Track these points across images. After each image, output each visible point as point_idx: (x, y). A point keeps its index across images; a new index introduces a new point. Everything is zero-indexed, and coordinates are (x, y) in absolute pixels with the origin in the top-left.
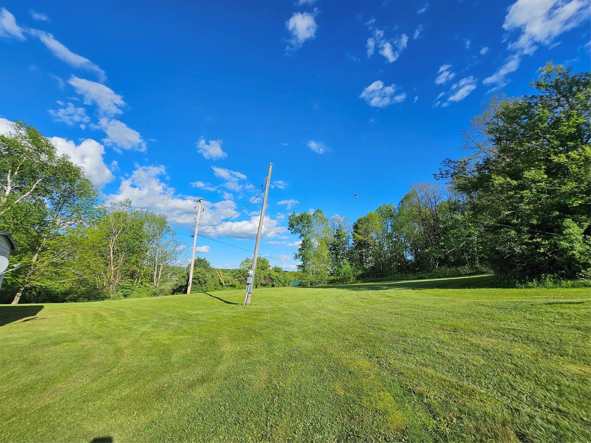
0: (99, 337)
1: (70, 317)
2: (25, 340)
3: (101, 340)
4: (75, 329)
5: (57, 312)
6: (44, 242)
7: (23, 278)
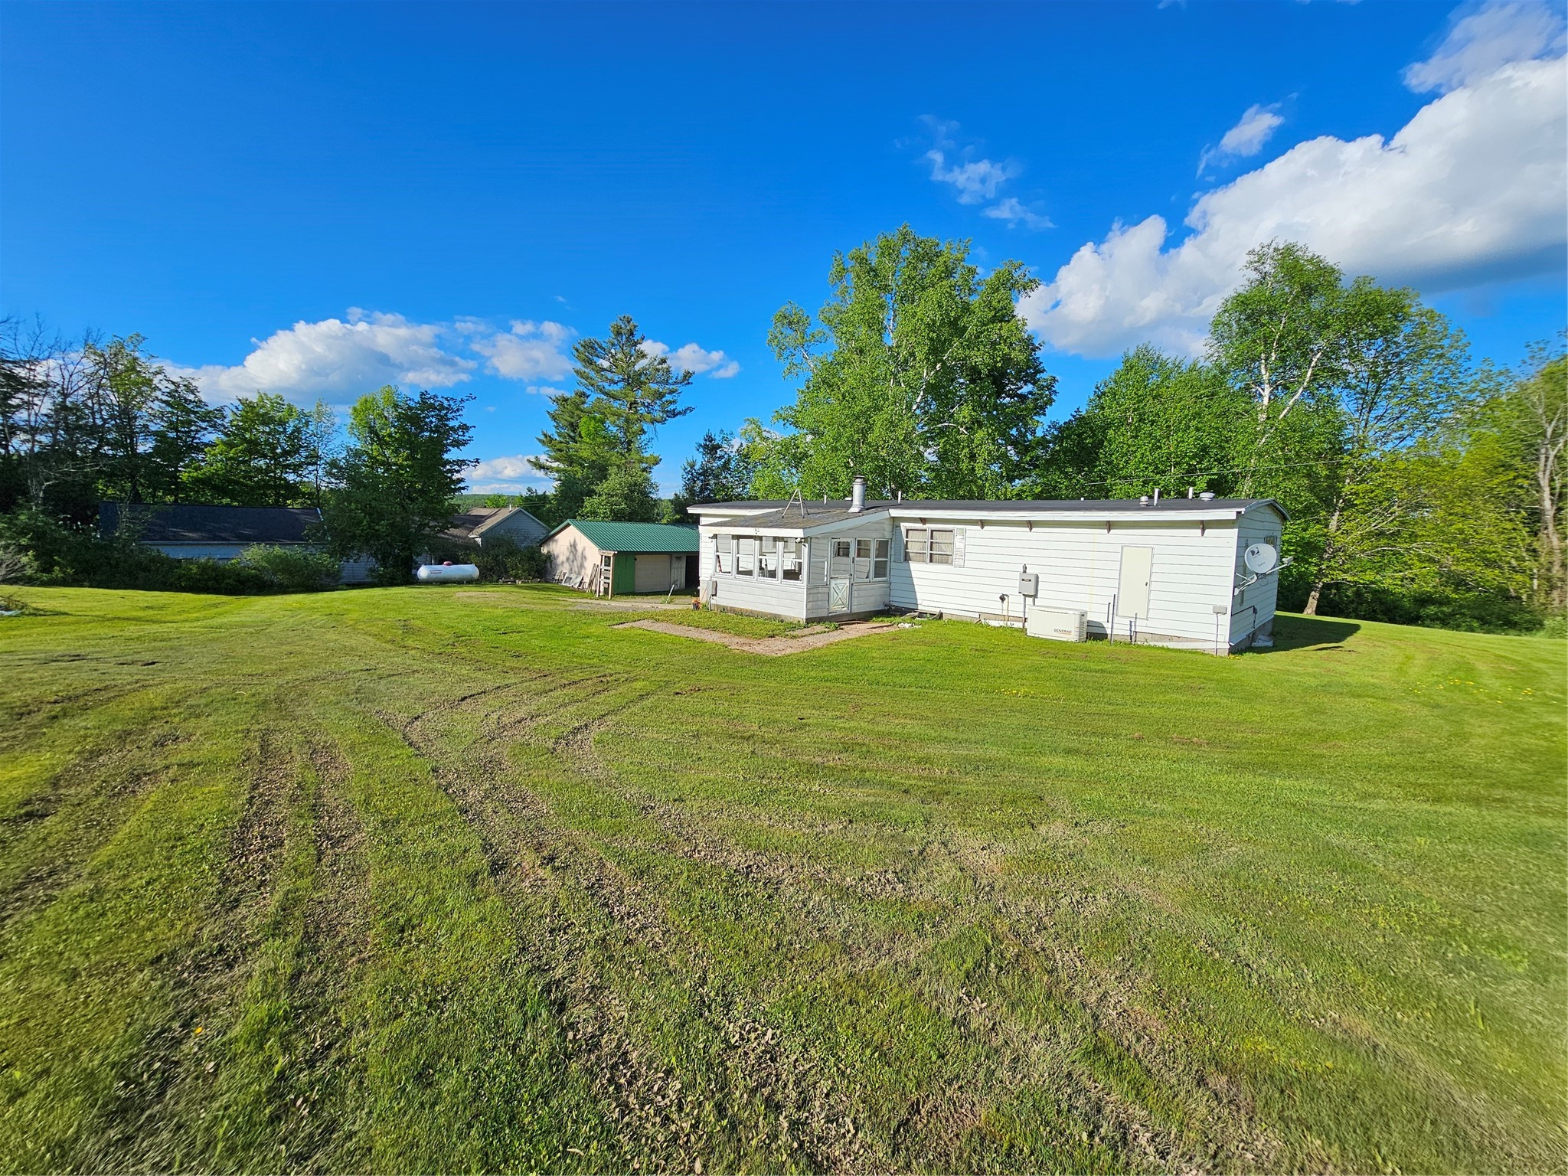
0: (1437, 706)
1: (1400, 659)
2: (1312, 679)
3: (1436, 712)
4: (1397, 682)
5: (1380, 644)
6: (1347, 488)
7: (1316, 565)
